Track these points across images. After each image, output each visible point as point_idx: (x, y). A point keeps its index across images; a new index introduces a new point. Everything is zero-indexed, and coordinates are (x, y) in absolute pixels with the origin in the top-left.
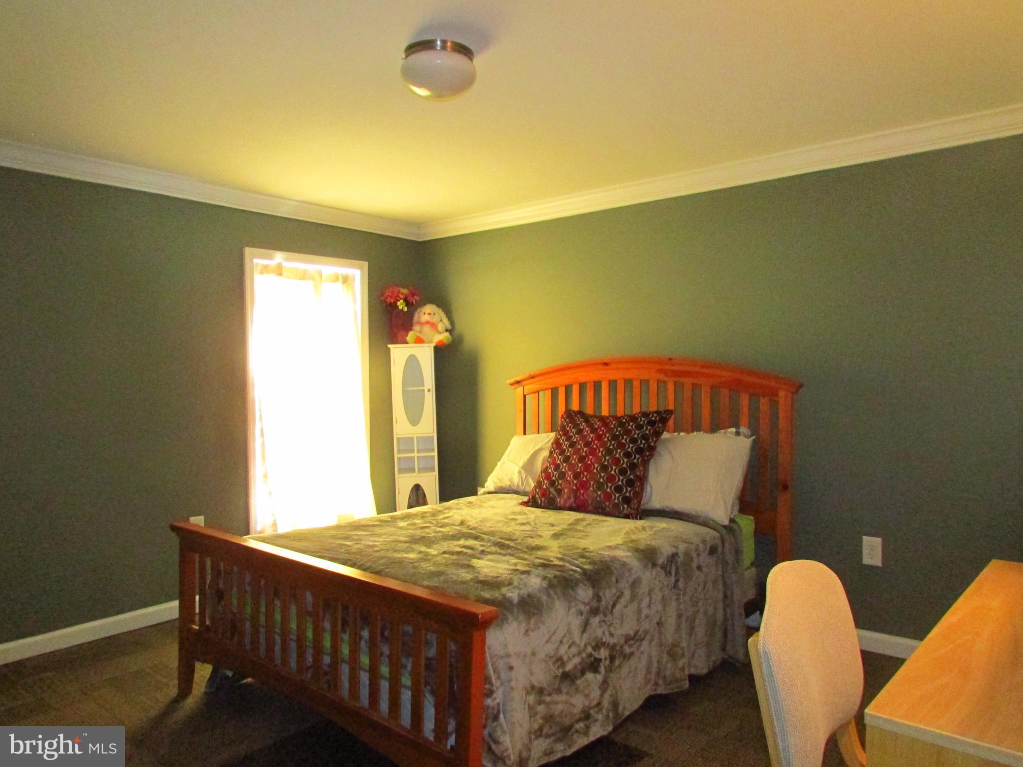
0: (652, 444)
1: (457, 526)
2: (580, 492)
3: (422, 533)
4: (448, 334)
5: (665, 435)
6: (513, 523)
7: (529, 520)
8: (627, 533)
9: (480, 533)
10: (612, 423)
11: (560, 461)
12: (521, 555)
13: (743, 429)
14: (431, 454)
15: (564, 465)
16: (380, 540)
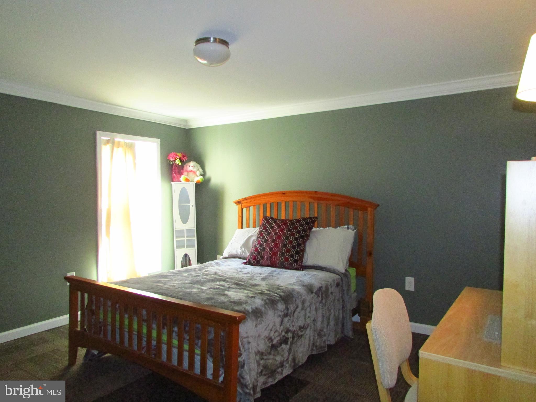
0: (308, 234)
1: (213, 275)
2: (273, 257)
3: (196, 279)
4: (202, 177)
5: (314, 229)
6: (241, 273)
7: (249, 272)
8: (297, 277)
9: (225, 278)
10: (288, 223)
11: (263, 242)
12: (249, 289)
13: (351, 226)
14: (193, 238)
15: (265, 244)
16: (176, 283)
